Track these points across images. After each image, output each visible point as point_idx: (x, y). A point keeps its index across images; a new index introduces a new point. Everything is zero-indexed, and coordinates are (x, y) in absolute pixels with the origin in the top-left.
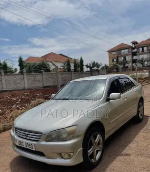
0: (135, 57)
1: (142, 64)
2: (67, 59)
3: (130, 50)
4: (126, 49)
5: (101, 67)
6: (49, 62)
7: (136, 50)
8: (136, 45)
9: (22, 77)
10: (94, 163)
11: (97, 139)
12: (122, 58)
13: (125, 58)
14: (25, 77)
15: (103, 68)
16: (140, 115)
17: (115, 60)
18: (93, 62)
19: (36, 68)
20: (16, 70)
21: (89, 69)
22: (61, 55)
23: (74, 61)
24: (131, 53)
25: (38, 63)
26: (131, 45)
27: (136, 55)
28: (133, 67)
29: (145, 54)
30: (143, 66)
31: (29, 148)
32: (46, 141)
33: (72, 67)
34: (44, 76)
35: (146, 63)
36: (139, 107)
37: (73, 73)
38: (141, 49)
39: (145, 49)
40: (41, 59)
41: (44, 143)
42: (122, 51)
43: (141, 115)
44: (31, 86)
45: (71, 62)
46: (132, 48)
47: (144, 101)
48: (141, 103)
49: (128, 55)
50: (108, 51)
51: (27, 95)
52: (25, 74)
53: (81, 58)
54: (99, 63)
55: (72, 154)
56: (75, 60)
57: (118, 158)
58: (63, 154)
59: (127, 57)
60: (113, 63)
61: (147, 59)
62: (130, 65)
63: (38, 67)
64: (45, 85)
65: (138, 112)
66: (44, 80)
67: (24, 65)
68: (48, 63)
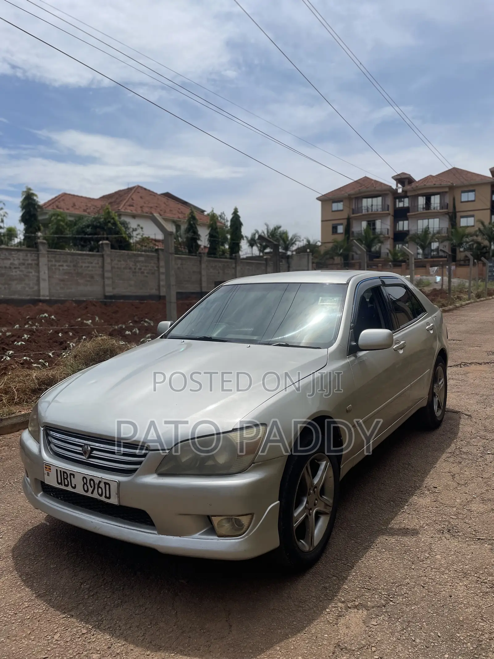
0: (404, 225)
1: (423, 248)
2: (187, 211)
3: (389, 201)
4: (376, 196)
5: (294, 248)
6: (127, 215)
7: (406, 203)
8: (408, 187)
9: (30, 258)
10: (309, 552)
11: (320, 473)
12: (364, 224)
13: (372, 224)
14: (43, 261)
15: (301, 250)
16: (435, 407)
17: (341, 229)
18: (271, 228)
19: (82, 231)
20: (11, 233)
21: (256, 251)
22: (168, 195)
23: (208, 222)
24: (391, 211)
25: (90, 216)
26: (393, 184)
27: (406, 218)
28: (395, 254)
29: (434, 215)
30: (425, 256)
31: (95, 495)
32: (162, 474)
33: (204, 241)
34: (108, 260)
35: (435, 245)
36: (435, 379)
37: (205, 258)
38: (422, 201)
39: (436, 201)
40: (99, 204)
41: (152, 479)
42: (364, 201)
43: (439, 407)
44: (61, 293)
45: (200, 222)
46: (396, 196)
47: (449, 363)
48: (440, 368)
49: (381, 216)
50: (318, 199)
51: (50, 322)
52: (43, 250)
53: (235, 213)
54: (290, 236)
55: (245, 520)
56: (213, 217)
57: (381, 539)
58: (215, 520)
59: (378, 224)
60: (335, 236)
61: (439, 232)
62: (386, 248)
63: (89, 230)
64: (109, 291)
65: (432, 394)
66: (107, 275)
67: (40, 218)
68: (123, 219)
